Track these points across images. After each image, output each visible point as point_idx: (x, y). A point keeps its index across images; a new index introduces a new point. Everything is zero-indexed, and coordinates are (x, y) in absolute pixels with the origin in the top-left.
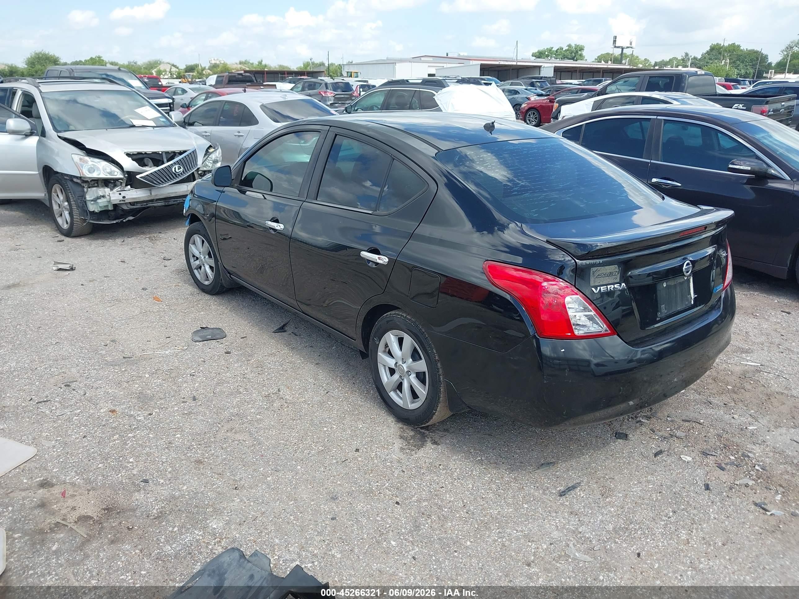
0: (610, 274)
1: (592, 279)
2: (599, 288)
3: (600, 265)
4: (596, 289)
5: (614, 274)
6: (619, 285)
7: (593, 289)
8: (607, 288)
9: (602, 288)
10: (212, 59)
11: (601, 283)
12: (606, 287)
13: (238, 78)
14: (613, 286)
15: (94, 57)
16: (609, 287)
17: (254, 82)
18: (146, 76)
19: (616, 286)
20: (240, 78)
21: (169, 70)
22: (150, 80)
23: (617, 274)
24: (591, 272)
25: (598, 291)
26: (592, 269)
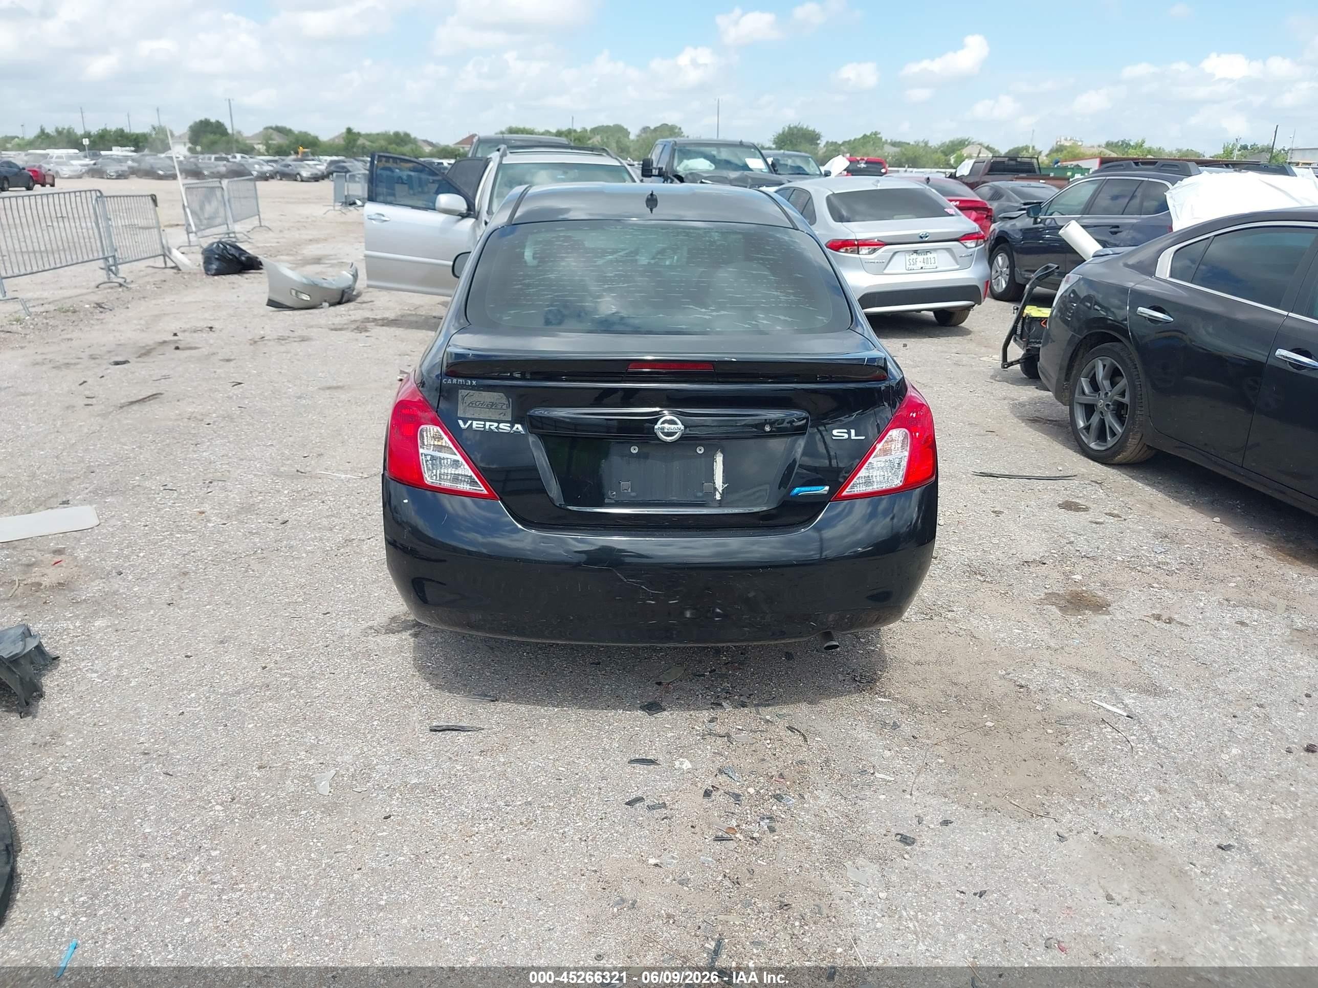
0: (492, 406)
1: (461, 408)
2: (470, 422)
3: (472, 388)
4: (465, 424)
5: (499, 407)
6: (509, 425)
7: (461, 422)
8: (485, 425)
9: (475, 423)
10: (1063, 138)
11: (476, 416)
12: (483, 423)
13: (1008, 165)
14: (496, 424)
15: (868, 134)
16: (488, 424)
17: (1035, 172)
18: (863, 159)
19: (501, 426)
20: (1012, 165)
21: (976, 155)
22: (869, 165)
23: (504, 407)
24: (460, 395)
25: (467, 426)
26: (460, 391)
